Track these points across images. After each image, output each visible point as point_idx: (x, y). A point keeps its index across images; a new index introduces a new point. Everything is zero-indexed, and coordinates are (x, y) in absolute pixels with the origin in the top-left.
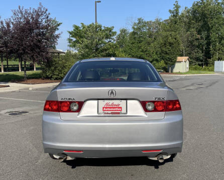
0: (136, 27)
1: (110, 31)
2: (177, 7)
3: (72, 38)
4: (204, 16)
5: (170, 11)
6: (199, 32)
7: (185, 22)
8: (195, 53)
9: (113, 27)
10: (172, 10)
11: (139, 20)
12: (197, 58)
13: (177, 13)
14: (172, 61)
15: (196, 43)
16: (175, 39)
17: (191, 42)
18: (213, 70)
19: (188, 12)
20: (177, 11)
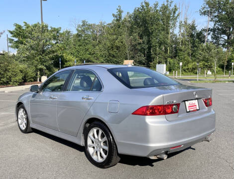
0: (80, 29)
1: (58, 32)
2: (120, 12)
3: (14, 38)
4: (145, 21)
5: (113, 15)
6: (141, 37)
7: (128, 27)
8: (138, 56)
9: (60, 28)
10: (116, 14)
11: (84, 22)
12: (140, 61)
13: (120, 18)
15: (139, 47)
16: (122, 42)
17: (134, 46)
19: (130, 17)
20: (120, 15)
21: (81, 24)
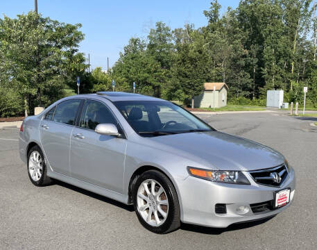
0: (153, 36)
2: (216, 7)
4: (254, 20)
5: (206, 13)
6: (247, 45)
7: (229, 31)
8: (241, 77)
10: (209, 10)
12: (243, 85)
13: (216, 17)
14: (194, 90)
15: (242, 62)
16: (200, 52)
17: (234, 60)
18: (265, 105)
19: (232, 15)
20: (216, 12)
21: (155, 28)
